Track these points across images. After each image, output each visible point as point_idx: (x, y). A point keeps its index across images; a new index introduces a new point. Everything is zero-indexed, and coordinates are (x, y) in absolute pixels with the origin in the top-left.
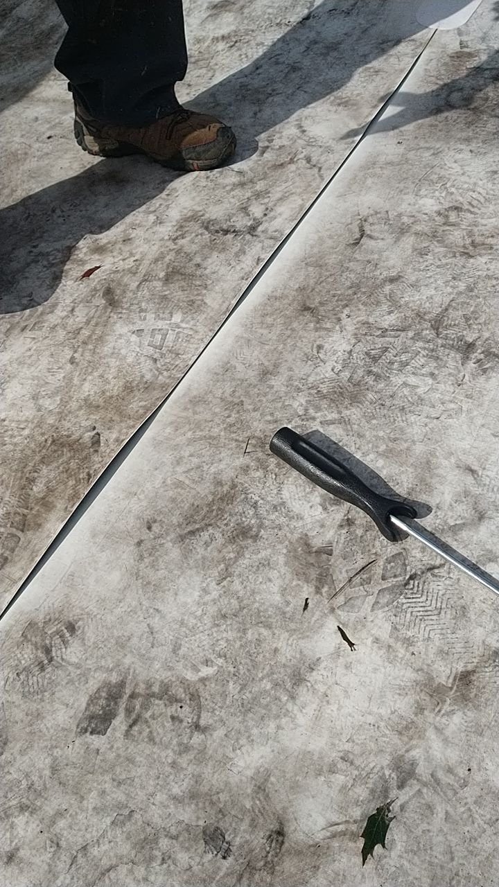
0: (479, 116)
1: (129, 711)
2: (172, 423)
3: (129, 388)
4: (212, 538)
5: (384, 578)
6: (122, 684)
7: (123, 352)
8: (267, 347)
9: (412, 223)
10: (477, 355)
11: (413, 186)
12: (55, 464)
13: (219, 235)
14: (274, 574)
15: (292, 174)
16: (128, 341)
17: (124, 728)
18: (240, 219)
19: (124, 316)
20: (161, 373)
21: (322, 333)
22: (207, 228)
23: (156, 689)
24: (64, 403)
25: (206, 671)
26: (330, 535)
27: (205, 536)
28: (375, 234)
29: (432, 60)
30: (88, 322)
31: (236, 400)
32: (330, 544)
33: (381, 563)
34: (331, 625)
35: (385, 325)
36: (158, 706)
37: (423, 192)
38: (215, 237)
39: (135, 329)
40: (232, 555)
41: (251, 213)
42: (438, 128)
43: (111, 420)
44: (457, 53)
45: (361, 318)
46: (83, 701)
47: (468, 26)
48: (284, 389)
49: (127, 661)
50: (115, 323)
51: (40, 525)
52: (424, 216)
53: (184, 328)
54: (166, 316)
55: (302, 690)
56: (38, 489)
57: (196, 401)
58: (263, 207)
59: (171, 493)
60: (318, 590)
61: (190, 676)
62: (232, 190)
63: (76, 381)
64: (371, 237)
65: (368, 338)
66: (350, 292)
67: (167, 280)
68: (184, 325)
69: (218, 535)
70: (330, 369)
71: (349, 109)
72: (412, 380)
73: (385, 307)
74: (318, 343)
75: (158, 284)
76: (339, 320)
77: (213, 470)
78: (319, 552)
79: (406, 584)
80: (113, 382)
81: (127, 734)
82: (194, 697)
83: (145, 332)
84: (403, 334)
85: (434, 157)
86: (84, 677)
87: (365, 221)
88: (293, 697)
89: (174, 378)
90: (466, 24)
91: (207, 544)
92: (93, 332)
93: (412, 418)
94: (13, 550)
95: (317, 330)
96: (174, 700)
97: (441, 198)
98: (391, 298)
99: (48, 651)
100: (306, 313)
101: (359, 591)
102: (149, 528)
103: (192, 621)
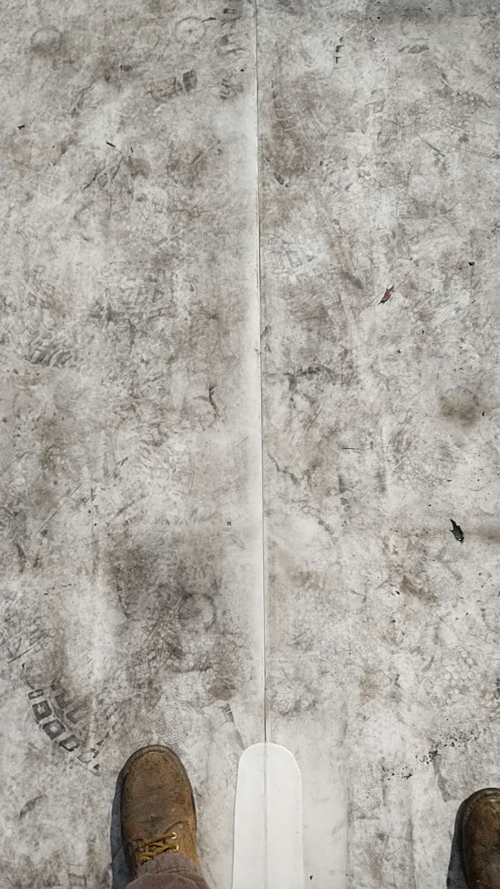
0: (179, 584)
1: (179, 84)
2: (246, 207)
3: (286, 218)
4: (187, 158)
5: (106, 174)
6: (188, 90)
7: (309, 241)
8: (223, 278)
9: (181, 421)
10: (104, 313)
11: (197, 465)
12: (292, 158)
13: (315, 367)
14: (151, 156)
15: (298, 455)
16: (312, 250)
17: (178, 79)
18: (309, 389)
19: (330, 267)
20: (274, 235)
21: (196, 300)
22: (329, 371)
23: (174, 95)
24: (318, 194)
25: (158, 109)
26: (136, 182)
27: (191, 158)
28: (202, 402)
29: (251, 679)
30: (351, 254)
31: (219, 235)
32: (134, 179)
33: (109, 180)
34: (118, 147)
35: (162, 319)
36: (169, 91)
37: (186, 458)
38: (316, 362)
39: (314, 260)
40: (173, 155)
41: (305, 398)
42: (204, 554)
43: (280, 194)
44: (230, 696)
45: (178, 319)
46: (199, 79)
47: (235, 754)
48: (197, 252)
49: (191, 98)
50: (332, 260)
51: (273, 128)
52: (175, 430)
53: (282, 273)
54: (301, 278)
55: (119, 120)
56: (290, 143)
57: (242, 226)
58: (299, 408)
59: (221, 170)
60: (130, 157)
61: (164, 105)
62: (337, 423)
63: (322, 209)
64: (204, 398)
65: (167, 306)
66: (194, 340)
67: (323, 310)
68: (285, 275)
69: (185, 161)
70: (179, 276)
71: (296, 570)
72: (131, 284)
73: (167, 333)
74: (195, 292)
75: (327, 303)
76: (190, 314)
77: (207, 190)
78: (137, 173)
79: (96, 175)
80: (299, 219)
81: (175, 78)
82: (157, 100)
83: (306, 261)
84: (149, 315)
85: (195, 508)
86: (204, 86)
87: (215, 415)
88: (121, 116)
89: (264, 235)
90: (237, 757)
91: (188, 155)
92: (341, 248)
93: (123, 259)
94: (277, 112)
95: (200, 302)
96: (165, 95)
97: (171, 454)
98: (167, 343)
99: (227, 86)
100: (214, 313)
101: (114, 164)
102: (219, 150)
103: (174, 123)
